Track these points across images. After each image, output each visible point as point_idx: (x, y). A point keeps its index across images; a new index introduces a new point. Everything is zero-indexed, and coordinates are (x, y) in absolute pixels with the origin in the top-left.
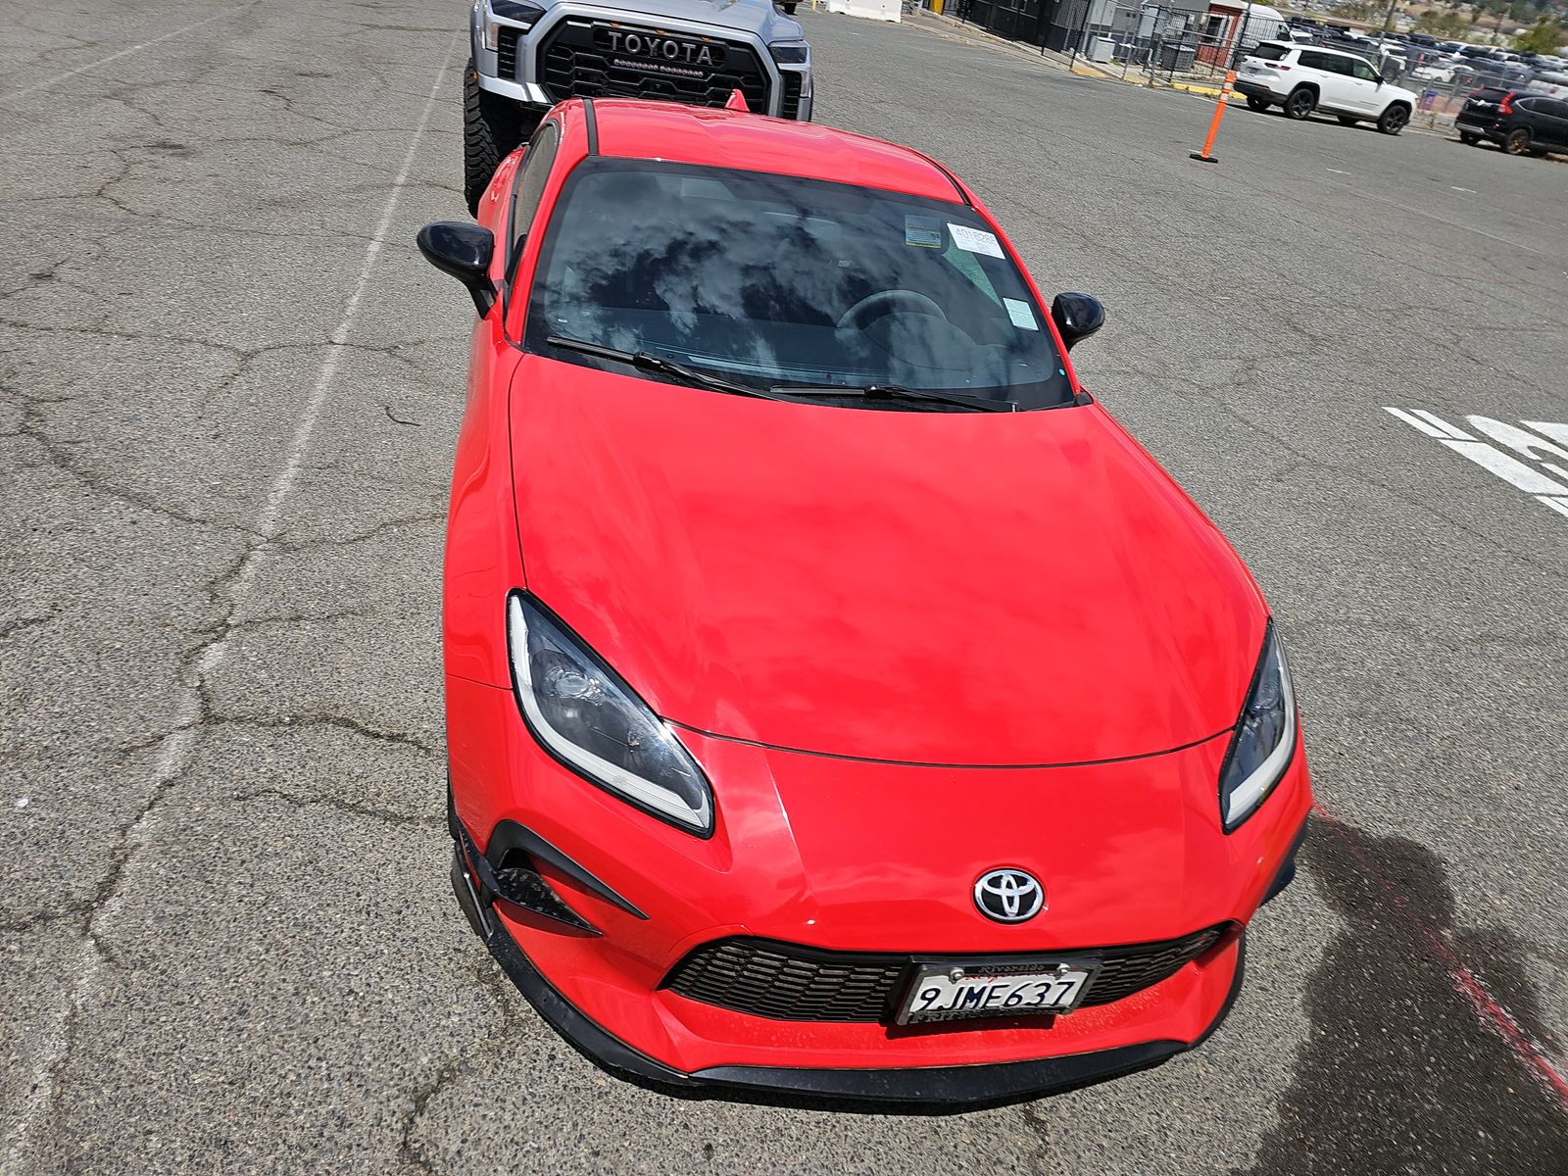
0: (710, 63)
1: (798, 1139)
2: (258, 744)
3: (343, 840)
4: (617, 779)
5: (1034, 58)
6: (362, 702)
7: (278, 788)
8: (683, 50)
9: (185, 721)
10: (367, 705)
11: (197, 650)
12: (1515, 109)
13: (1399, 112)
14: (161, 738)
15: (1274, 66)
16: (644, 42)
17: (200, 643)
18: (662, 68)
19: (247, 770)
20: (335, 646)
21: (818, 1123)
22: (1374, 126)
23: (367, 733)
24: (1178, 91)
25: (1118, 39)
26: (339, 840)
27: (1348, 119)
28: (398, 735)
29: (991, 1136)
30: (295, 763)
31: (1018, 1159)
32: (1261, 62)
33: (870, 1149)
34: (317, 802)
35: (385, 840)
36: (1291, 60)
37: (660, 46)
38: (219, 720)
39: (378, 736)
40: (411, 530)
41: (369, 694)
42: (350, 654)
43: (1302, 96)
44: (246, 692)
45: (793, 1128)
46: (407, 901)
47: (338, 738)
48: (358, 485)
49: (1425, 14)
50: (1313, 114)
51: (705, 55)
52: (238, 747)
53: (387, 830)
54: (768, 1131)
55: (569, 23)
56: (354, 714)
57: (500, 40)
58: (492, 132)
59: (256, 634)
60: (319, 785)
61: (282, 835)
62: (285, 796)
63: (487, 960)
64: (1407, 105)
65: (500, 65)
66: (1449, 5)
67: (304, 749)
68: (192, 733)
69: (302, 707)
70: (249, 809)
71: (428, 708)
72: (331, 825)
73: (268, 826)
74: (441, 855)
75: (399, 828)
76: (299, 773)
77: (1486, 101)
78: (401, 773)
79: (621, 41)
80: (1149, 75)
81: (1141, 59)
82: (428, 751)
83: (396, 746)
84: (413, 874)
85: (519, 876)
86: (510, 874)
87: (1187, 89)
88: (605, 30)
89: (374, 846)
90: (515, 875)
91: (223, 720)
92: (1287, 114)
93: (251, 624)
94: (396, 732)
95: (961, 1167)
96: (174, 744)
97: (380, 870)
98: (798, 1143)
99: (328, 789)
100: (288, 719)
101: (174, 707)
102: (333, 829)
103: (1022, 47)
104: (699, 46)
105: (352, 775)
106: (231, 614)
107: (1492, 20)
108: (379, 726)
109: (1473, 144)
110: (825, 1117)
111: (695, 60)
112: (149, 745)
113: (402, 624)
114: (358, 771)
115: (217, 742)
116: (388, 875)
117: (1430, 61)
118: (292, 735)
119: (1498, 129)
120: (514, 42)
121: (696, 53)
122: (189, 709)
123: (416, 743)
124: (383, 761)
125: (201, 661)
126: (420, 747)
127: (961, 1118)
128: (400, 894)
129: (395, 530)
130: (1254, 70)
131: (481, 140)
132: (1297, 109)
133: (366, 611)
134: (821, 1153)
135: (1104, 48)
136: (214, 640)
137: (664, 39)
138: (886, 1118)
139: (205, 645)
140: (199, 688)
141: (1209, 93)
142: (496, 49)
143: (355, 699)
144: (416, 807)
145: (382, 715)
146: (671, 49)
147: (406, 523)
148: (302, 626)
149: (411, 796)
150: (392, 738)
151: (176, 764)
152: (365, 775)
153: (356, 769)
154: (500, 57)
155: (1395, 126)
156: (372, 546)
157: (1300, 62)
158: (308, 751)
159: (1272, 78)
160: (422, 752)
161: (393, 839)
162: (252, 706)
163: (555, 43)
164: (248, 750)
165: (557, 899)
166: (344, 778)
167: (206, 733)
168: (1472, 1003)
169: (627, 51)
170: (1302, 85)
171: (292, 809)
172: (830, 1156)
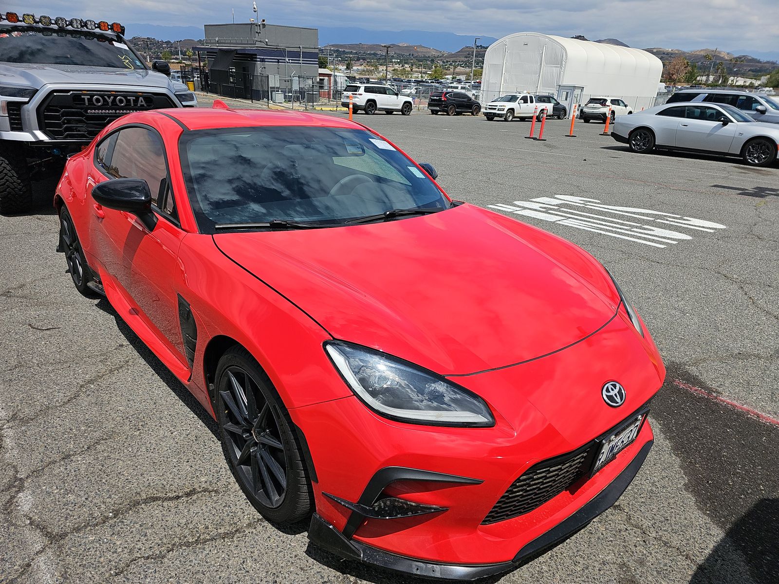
0: (145, 105)
1: (550, 570)
2: (103, 537)
3: (207, 562)
4: (437, 416)
5: (250, 105)
6: (152, 484)
7: (139, 556)
8: (128, 101)
9: (38, 547)
10: (157, 484)
11: (10, 501)
12: (448, 99)
13: (407, 106)
14: (29, 565)
15: (356, 94)
16: (104, 100)
17: (9, 497)
18: (118, 111)
19: (108, 555)
20: (108, 462)
21: (550, 558)
22: (400, 113)
23: (171, 499)
24: (318, 111)
25: (284, 92)
26: (205, 563)
27: (389, 112)
28: (191, 491)
29: (609, 522)
30: (138, 536)
31: (625, 525)
32: (350, 93)
33: (577, 556)
34: (172, 550)
35: (233, 549)
36: (362, 90)
37: (114, 100)
38: (63, 536)
39: (178, 497)
40: (104, 383)
41: (152, 477)
42: (121, 462)
43: (370, 105)
44: (68, 511)
45: (543, 567)
46: (274, 574)
47: (155, 510)
48: (45, 371)
49: (394, 70)
50: (377, 112)
51: (142, 102)
52: (91, 545)
53: (229, 543)
54: (536, 575)
55: (55, 94)
56: (152, 492)
57: (9, 110)
58: (10, 163)
59: (46, 477)
60: (165, 541)
61: (166, 580)
62: (148, 558)
63: (344, 578)
64: (410, 103)
65: (11, 124)
66: (400, 66)
67: (137, 526)
68: (50, 552)
69: (115, 503)
70: (130, 576)
71: (196, 470)
72: (192, 558)
73: (151, 579)
74: (272, 540)
75: (235, 539)
76: (146, 540)
77: (436, 97)
78: (210, 510)
79: (90, 100)
80: (304, 106)
81: (297, 99)
82: (216, 492)
83: (195, 497)
84: (265, 558)
85: (385, 504)
86: (380, 505)
87: (321, 109)
88: (80, 95)
89: (229, 556)
90: (382, 504)
91: (66, 534)
92: (367, 113)
93: (36, 473)
94: (188, 490)
95: (611, 541)
96: (42, 564)
97: (244, 566)
98: (551, 572)
99: (173, 540)
100: (111, 514)
101: (23, 543)
102: (196, 560)
103: (241, 101)
104: (137, 98)
105: (181, 525)
106: (17, 472)
107: (417, 69)
108: (175, 492)
109: (436, 114)
110: (550, 554)
111: (137, 105)
112: (22, 573)
113: (140, 433)
114: (183, 521)
115: (73, 549)
116: (251, 566)
117: (405, 87)
118: (123, 522)
119: (444, 107)
120: (19, 110)
121: (136, 101)
122: (36, 539)
123: (205, 490)
124: (194, 509)
125: (20, 507)
126: (210, 492)
127: (594, 522)
128: (267, 572)
129: (92, 386)
130: (348, 97)
131: (4, 170)
132: (370, 111)
133: (111, 435)
134: (562, 570)
135: (279, 97)
136: (17, 492)
137: (115, 97)
138: (571, 539)
139: (12, 497)
140: (31, 524)
141: (332, 110)
142: (7, 115)
143: (146, 484)
144: (235, 524)
145: (171, 485)
146: (121, 101)
147: (96, 380)
148: (74, 460)
149: (227, 519)
150: (188, 495)
151: (53, 575)
152: (190, 522)
153: (181, 521)
154: (10, 119)
155: (408, 111)
156: (84, 400)
157: (365, 91)
158: (141, 526)
159: (356, 99)
160: (213, 494)
161: (237, 546)
162: (79, 517)
163: (48, 106)
164: (100, 544)
165: (414, 504)
166: (178, 530)
167: (59, 547)
168: (687, 390)
169: (95, 105)
170: (369, 101)
171: (159, 562)
172: (567, 569)
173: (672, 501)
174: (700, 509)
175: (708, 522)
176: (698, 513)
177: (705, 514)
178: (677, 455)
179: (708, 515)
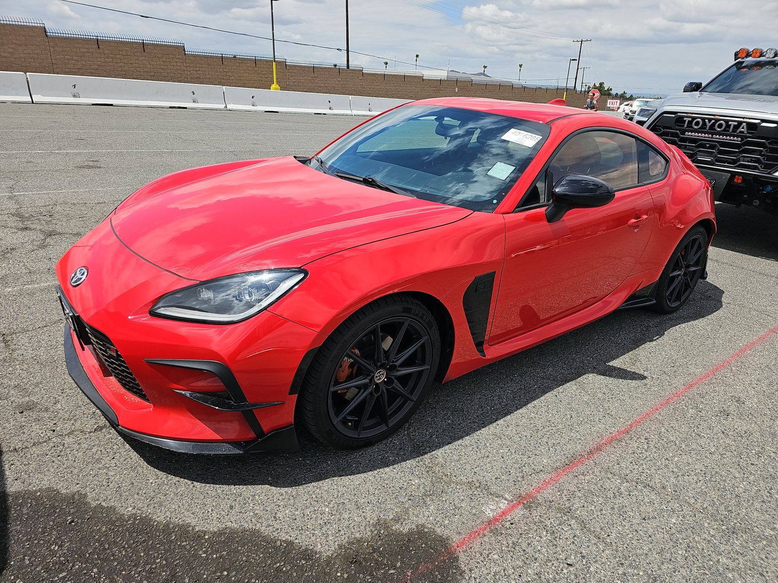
0: (746, 133)
8: (728, 126)
16: (704, 123)
37: (714, 124)
51: (743, 128)
55: (665, 115)
79: (690, 123)
88: (683, 117)
104: (740, 123)
111: (736, 131)
121: (737, 127)
137: (717, 120)
146: (720, 126)
173: (76, 471)
174: (49, 489)
175: (30, 487)
176: (45, 484)
177: (40, 490)
178: (134, 516)
179: (36, 492)
